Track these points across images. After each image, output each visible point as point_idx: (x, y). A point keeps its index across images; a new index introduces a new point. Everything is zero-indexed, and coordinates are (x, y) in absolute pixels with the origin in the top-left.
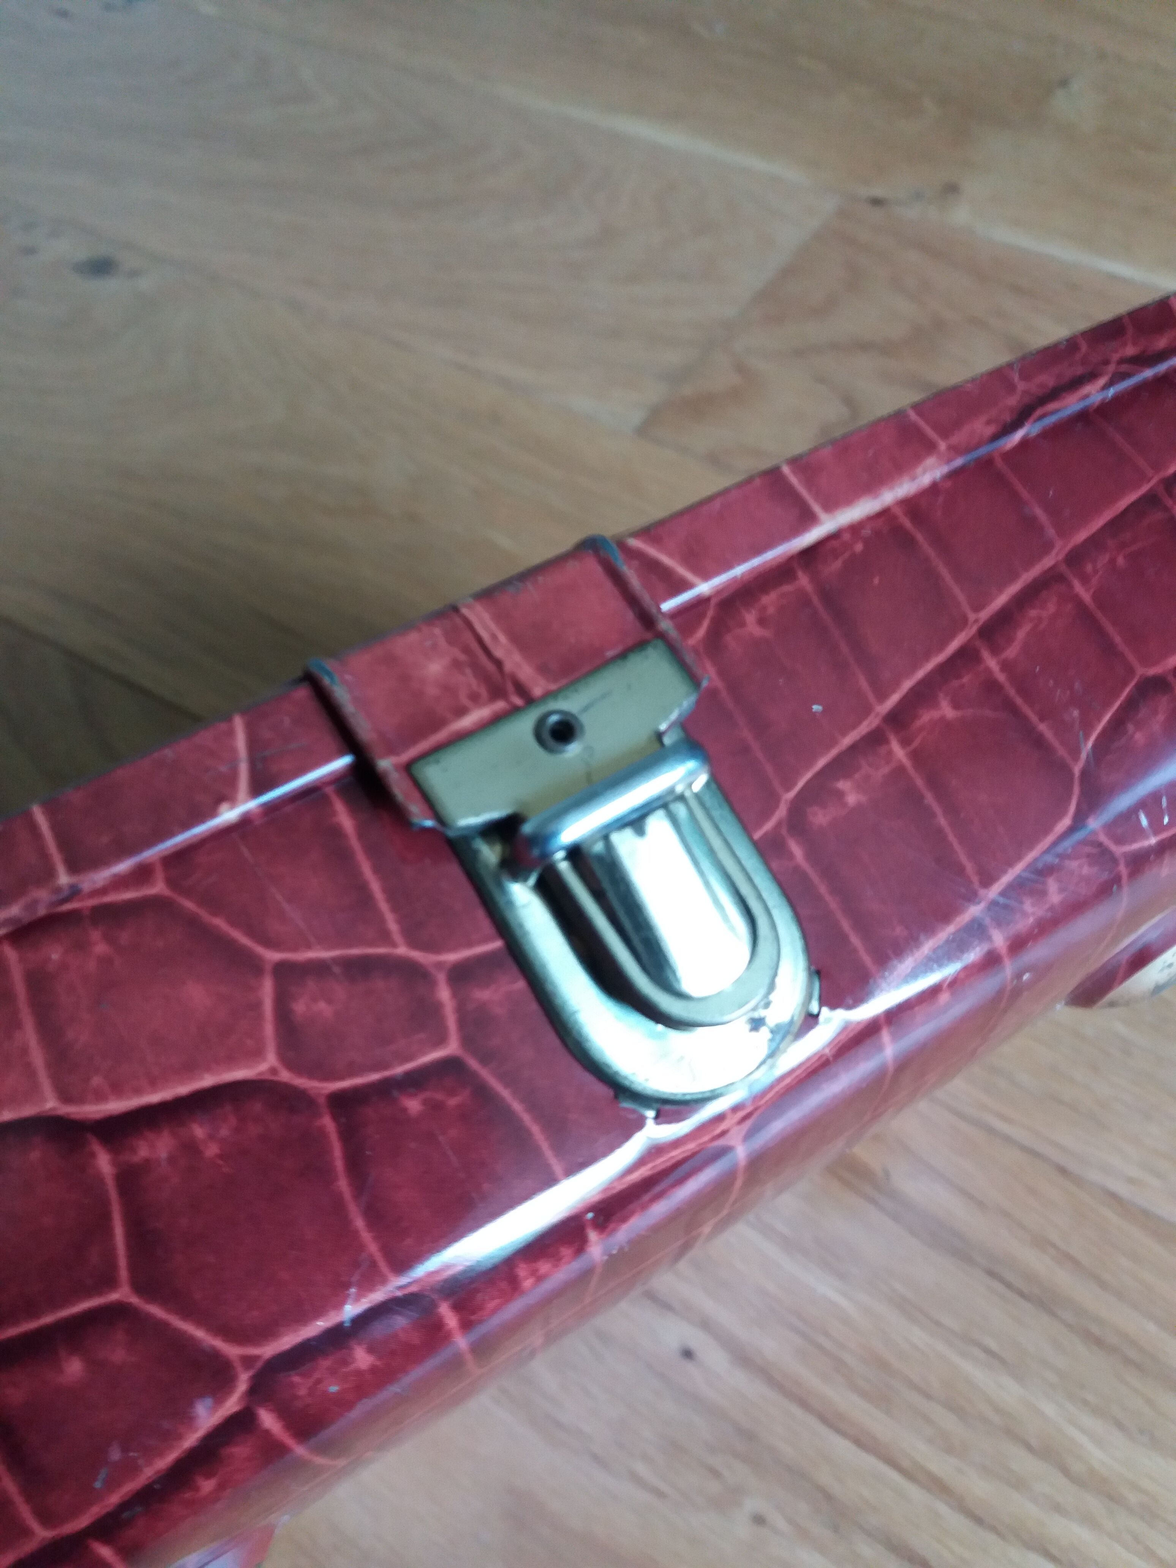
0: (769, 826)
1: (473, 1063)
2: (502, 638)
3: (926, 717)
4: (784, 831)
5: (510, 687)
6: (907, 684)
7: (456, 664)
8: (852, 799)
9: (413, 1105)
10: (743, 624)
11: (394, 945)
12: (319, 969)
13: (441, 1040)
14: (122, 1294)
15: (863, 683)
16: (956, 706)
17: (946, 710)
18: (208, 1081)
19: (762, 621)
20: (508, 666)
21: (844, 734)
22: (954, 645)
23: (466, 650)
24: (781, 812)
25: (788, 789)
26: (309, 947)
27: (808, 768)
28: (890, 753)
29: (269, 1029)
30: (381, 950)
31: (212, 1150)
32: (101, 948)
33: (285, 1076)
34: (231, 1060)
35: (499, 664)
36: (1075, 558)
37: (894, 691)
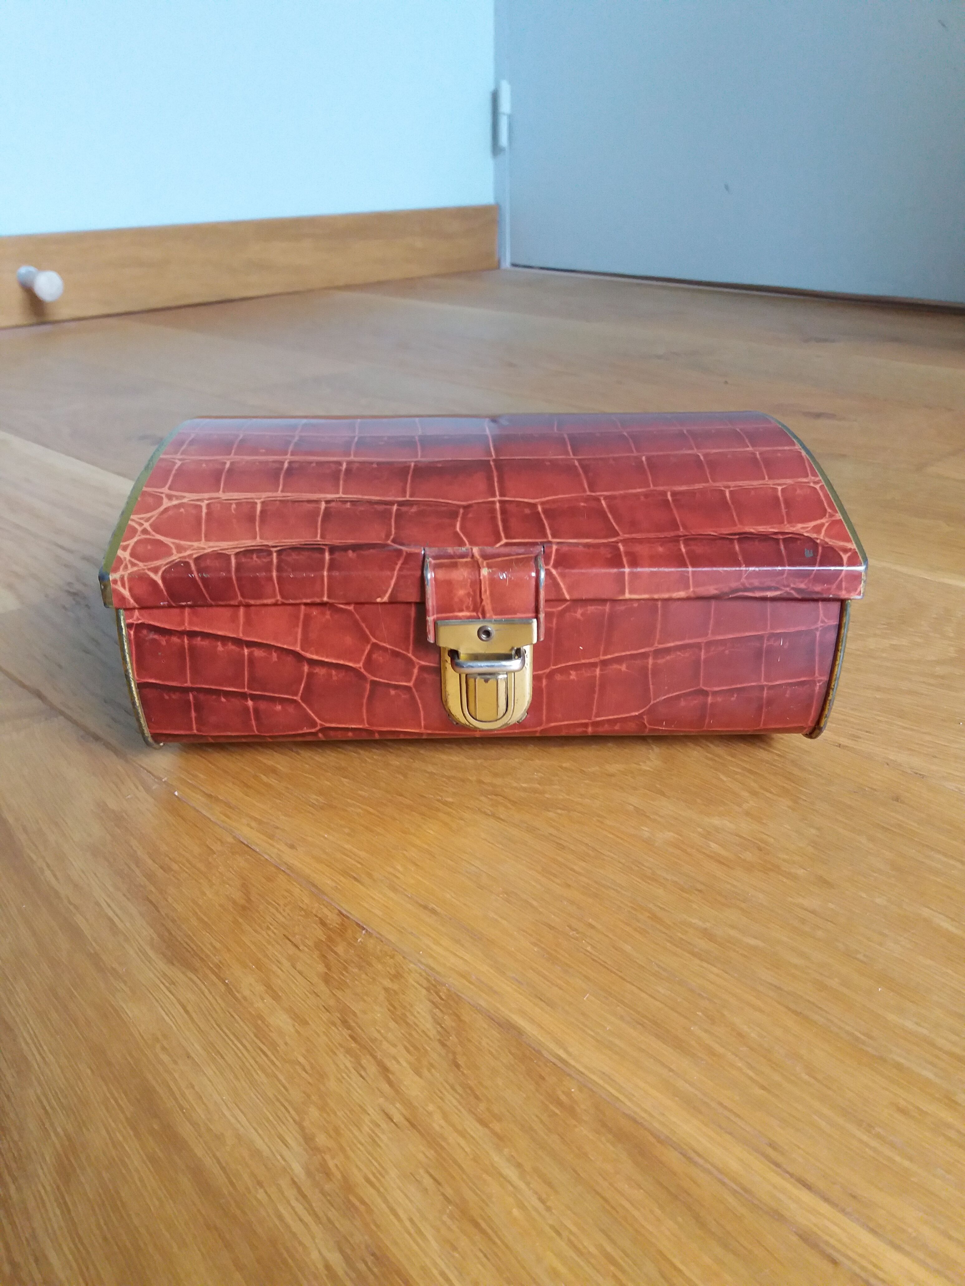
0: (540, 672)
1: (414, 690)
2: (488, 593)
3: (616, 666)
4: (544, 676)
5: (480, 610)
6: (616, 655)
7: (468, 594)
8: (572, 677)
9: (393, 692)
10: (576, 612)
11: (409, 653)
12: (385, 649)
13: (409, 681)
14: (298, 698)
15: (602, 649)
16: (627, 668)
17: (623, 668)
18: (341, 662)
19: (582, 615)
20: (484, 603)
21: (584, 659)
22: (643, 650)
23: (474, 591)
24: (547, 671)
25: (553, 666)
26: (385, 642)
27: (564, 663)
28: (595, 671)
29: (364, 658)
30: (404, 652)
31: (335, 678)
32: (328, 617)
33: (362, 670)
34: (350, 660)
35: (482, 600)
36: (709, 644)
37: (610, 654)
